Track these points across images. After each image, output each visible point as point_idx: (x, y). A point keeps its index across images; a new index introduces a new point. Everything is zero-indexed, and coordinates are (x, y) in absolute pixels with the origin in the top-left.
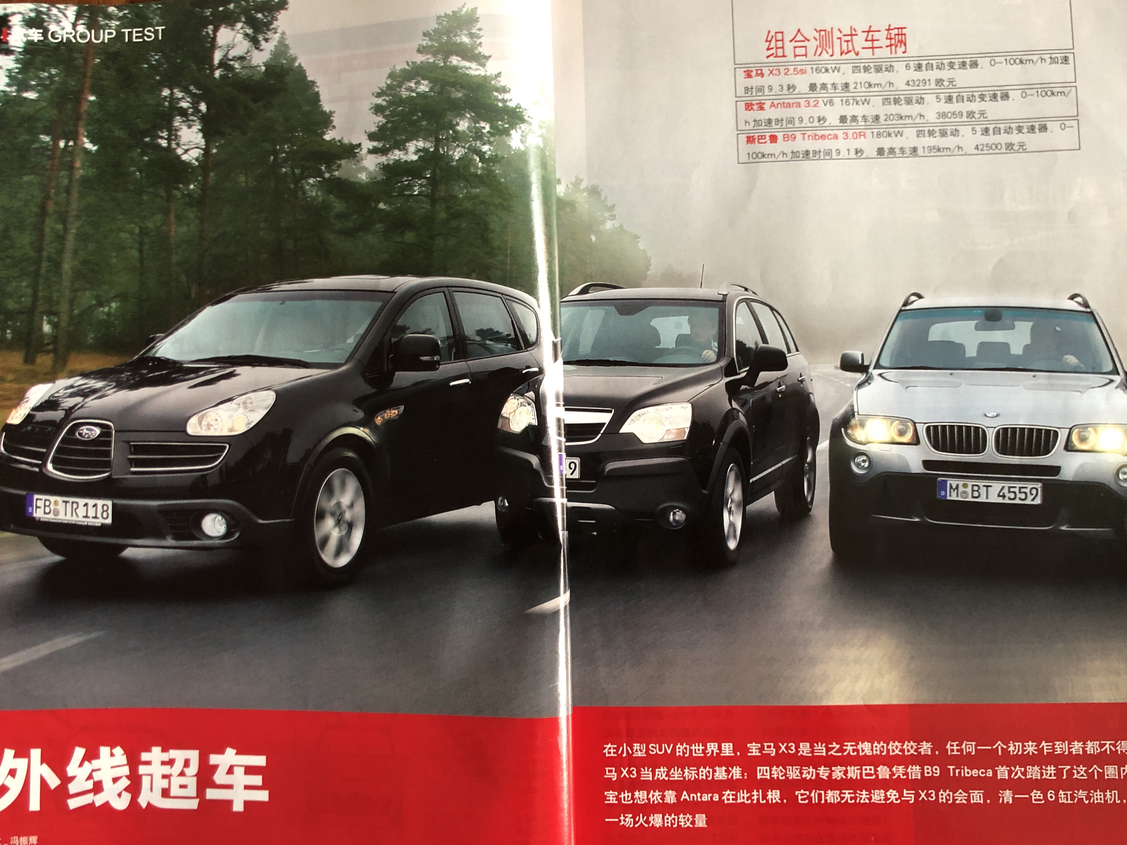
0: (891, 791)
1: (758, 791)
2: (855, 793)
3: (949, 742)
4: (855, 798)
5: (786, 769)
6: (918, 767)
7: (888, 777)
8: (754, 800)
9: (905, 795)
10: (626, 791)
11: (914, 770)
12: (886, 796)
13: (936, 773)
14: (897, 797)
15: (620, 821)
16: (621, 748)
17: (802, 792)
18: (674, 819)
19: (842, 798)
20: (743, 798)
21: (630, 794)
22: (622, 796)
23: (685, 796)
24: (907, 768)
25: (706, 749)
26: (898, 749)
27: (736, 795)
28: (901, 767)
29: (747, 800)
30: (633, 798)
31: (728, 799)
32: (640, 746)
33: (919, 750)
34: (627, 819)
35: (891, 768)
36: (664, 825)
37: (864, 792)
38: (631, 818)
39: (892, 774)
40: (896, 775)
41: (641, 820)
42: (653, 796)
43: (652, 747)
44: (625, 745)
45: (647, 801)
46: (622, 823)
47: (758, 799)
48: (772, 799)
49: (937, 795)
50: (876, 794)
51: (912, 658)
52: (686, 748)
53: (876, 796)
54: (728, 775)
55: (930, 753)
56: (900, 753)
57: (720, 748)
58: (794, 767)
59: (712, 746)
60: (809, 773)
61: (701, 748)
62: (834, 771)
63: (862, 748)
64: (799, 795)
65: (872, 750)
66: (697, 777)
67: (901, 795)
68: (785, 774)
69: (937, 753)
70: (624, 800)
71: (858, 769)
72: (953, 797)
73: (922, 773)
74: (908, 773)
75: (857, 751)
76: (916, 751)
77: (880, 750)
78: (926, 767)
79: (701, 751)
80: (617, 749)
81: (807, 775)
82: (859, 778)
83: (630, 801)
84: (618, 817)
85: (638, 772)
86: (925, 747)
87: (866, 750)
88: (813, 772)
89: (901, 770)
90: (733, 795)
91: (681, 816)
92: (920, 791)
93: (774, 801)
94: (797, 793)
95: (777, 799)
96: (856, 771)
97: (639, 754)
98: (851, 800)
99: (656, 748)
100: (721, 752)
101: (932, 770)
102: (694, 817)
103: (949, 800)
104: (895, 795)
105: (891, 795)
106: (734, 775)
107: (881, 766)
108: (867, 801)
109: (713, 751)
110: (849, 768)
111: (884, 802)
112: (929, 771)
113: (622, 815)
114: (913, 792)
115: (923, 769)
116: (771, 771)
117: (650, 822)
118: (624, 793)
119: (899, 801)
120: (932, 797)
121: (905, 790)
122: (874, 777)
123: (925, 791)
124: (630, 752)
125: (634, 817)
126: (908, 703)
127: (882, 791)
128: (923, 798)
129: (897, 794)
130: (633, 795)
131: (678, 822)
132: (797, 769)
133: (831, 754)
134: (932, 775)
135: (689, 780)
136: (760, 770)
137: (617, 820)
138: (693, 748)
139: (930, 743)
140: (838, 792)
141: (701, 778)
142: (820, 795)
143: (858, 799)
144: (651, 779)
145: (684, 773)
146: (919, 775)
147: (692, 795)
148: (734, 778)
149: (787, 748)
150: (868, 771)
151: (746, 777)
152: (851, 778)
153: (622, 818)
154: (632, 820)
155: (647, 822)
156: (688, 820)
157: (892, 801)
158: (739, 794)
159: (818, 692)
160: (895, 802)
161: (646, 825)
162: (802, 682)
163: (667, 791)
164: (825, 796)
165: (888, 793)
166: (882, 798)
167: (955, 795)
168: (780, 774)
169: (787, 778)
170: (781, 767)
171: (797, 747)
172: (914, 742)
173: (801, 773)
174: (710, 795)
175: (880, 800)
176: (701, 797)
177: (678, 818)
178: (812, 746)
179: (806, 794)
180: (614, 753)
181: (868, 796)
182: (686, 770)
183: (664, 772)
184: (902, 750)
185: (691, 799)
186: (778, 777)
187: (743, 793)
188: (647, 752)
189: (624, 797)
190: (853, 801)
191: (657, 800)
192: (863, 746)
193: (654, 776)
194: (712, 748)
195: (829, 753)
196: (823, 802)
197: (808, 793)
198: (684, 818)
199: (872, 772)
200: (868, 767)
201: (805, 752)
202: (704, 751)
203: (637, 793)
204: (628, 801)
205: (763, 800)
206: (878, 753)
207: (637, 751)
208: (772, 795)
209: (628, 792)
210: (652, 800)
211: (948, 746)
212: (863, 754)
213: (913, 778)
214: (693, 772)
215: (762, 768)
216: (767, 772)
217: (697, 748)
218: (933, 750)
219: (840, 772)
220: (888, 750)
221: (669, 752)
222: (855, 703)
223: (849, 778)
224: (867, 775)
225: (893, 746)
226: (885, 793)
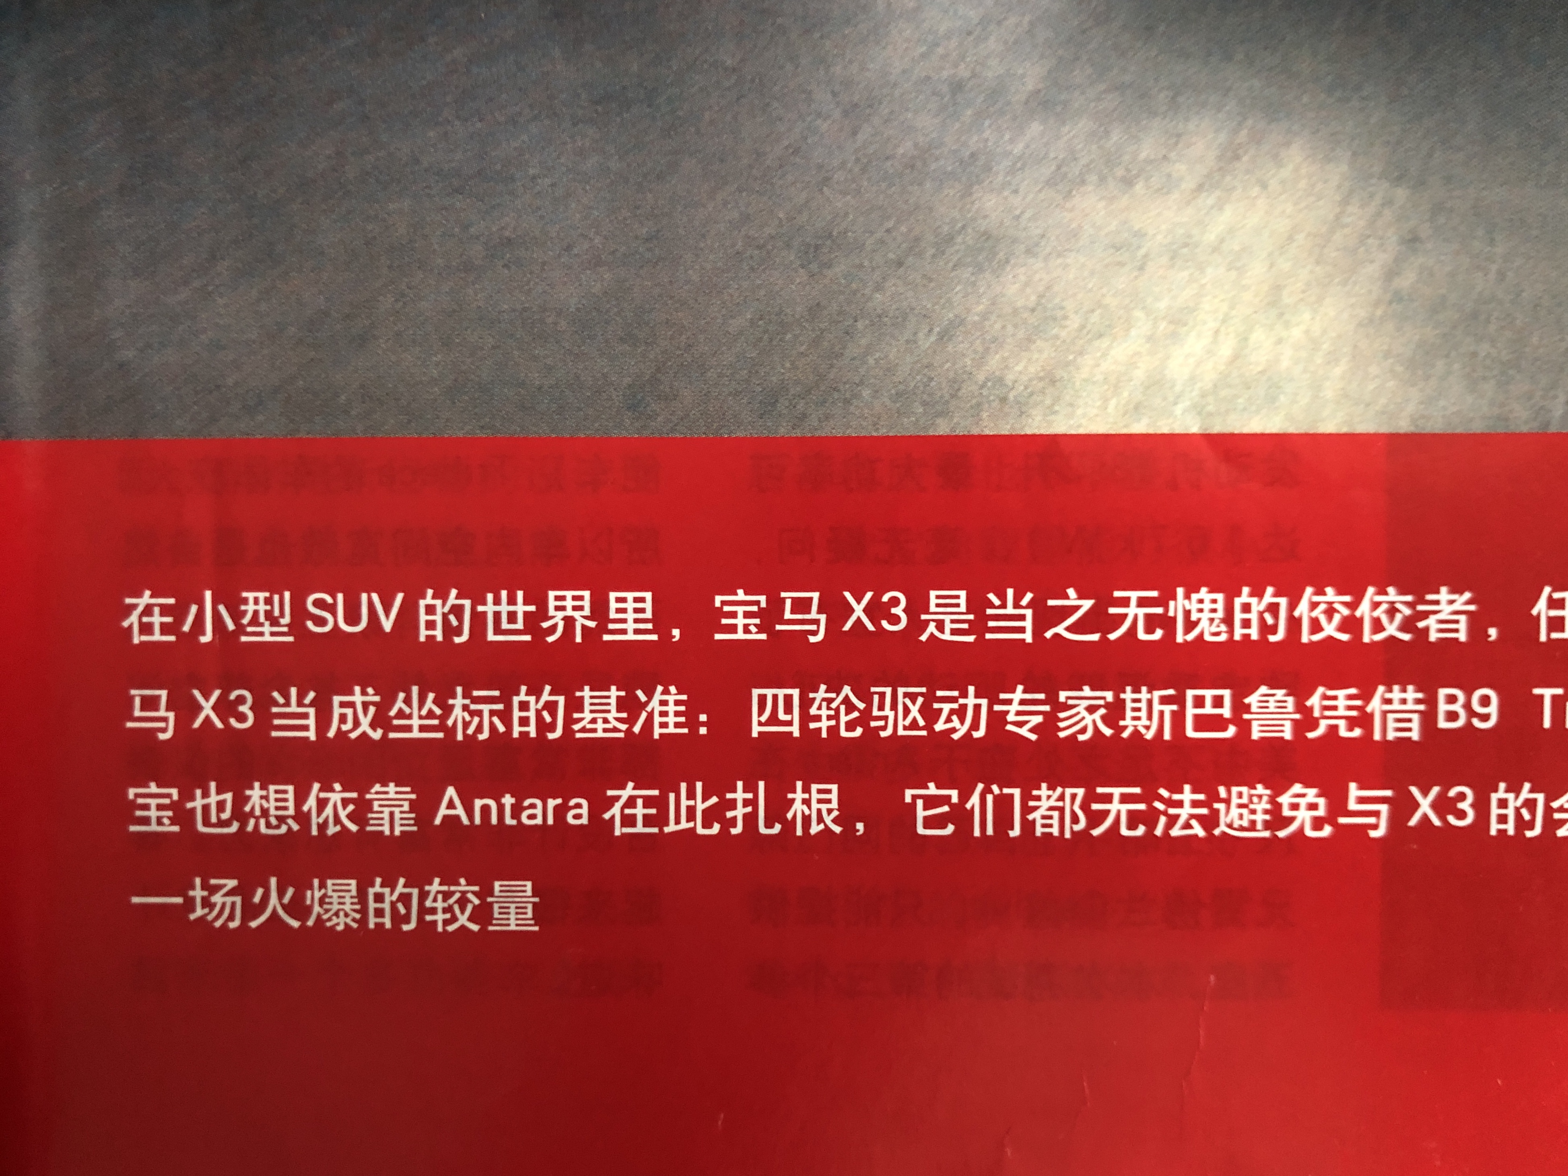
0: (1297, 788)
1: (750, 787)
2: (1149, 796)
3: (1547, 590)
4: (1149, 818)
5: (866, 698)
6: (1411, 694)
7: (1288, 735)
8: (733, 822)
9: (1353, 806)
10: (213, 785)
11: (1396, 706)
12: (1276, 809)
13: (1485, 718)
14: (1321, 812)
15: (190, 904)
16: (194, 609)
17: (932, 790)
18: (405, 899)
19: (1096, 819)
20: (691, 813)
21: (228, 797)
22: (198, 803)
23: (451, 805)
24: (1367, 696)
25: (542, 613)
26: (1337, 618)
27: (660, 803)
28: (1341, 693)
29: (707, 825)
30: (239, 815)
31: (627, 821)
32: (269, 601)
33: (1421, 625)
34: (217, 899)
35: (1301, 694)
36: (363, 921)
37: (1187, 795)
38: (231, 893)
39: (1307, 721)
40: (1323, 725)
41: (274, 900)
42: (322, 804)
43: (318, 603)
44: (208, 595)
45: (295, 827)
46: (199, 912)
47: (750, 820)
48: (807, 820)
49: (1482, 807)
50: (1235, 801)
51: (1412, 241)
52: (457, 610)
53: (1235, 812)
54: (631, 721)
55: (1462, 636)
56: (1344, 637)
57: (599, 610)
58: (901, 691)
59: (569, 603)
60: (961, 713)
61: (521, 608)
62: (1066, 707)
63: (1187, 613)
64: (920, 803)
65: (1228, 620)
66: (501, 728)
67: (1338, 806)
68: (866, 717)
69: (1493, 632)
70: (206, 822)
71: (1164, 700)
72: (1549, 811)
73: (1429, 718)
74: (1371, 716)
75: (1168, 623)
76: (1407, 625)
77: (1262, 620)
78: (1443, 692)
79: (520, 625)
80: (178, 612)
81: (956, 722)
82: (1167, 736)
83: (227, 823)
84: (183, 889)
85: (262, 707)
86: (1446, 611)
87: (1204, 624)
88: (977, 707)
89: (1341, 703)
90: (648, 802)
91: (435, 886)
92: (1414, 790)
93: (815, 829)
94: (909, 794)
95: (828, 820)
96: (1157, 707)
97: (267, 634)
98: (1132, 826)
99: (332, 609)
100: (603, 628)
101: (1467, 706)
102: (486, 891)
103: (1531, 825)
104: (1313, 807)
105: (1295, 807)
106: (657, 719)
107: (1263, 689)
108: (1198, 830)
109: (569, 622)
110: (1128, 695)
111: (1267, 834)
112: (1457, 707)
113: (198, 881)
114: (1388, 793)
115: (1431, 702)
116: (806, 703)
117: (309, 909)
118: (206, 795)
119: (1327, 831)
120: (1462, 815)
121: (1353, 786)
122: (1231, 731)
123: (1435, 790)
124: (231, 626)
125: (243, 891)
126: (1384, 429)
127: (1260, 789)
128: (1425, 817)
129: (1321, 801)
130: (240, 800)
131: (423, 910)
132: (913, 697)
133: (1057, 635)
134: (1469, 724)
135: (470, 740)
136: (762, 699)
137: (179, 900)
138: (489, 608)
139: (1467, 595)
140: (1080, 792)
141: (517, 730)
142: (1004, 804)
143: (1163, 820)
144: (312, 735)
145: (448, 710)
146: (1415, 725)
147: (478, 803)
148: (657, 732)
149: (876, 611)
150: (1208, 710)
151: (703, 731)
152: (1136, 733)
153: (198, 893)
154: (238, 900)
155: (298, 908)
156: (463, 902)
157: (1301, 829)
158: (672, 796)
159: (1009, 378)
160: (1310, 833)
161: (295, 924)
162: (945, 336)
163: (377, 787)
164: (1026, 810)
165: (1285, 800)
166: (1260, 818)
167: (1555, 805)
168: (844, 719)
169: (871, 734)
170: (847, 690)
171: (916, 607)
172: (1402, 592)
173: (930, 715)
174: (552, 803)
175: (1252, 826)
176: (517, 811)
177: (423, 896)
178: (977, 605)
179: (947, 799)
180: (165, 629)
181: (1204, 811)
182: (458, 702)
183: (365, 705)
184: (1351, 624)
185: (478, 821)
186: (833, 731)
187: (691, 795)
188: (296, 626)
189: (206, 808)
190: (1141, 830)
191: (337, 820)
192: (1193, 606)
193: (323, 722)
194: (569, 612)
195: (1048, 634)
196: (1016, 832)
197: (954, 795)
198: (447, 895)
199: (1226, 712)
200: (1209, 694)
201: (948, 626)
202: (533, 622)
203: (255, 793)
204: (222, 823)
205: (769, 825)
206: (1254, 633)
207: (254, 621)
208: (807, 802)
209: (219, 792)
210: (315, 821)
211: (1541, 607)
212: (1190, 637)
213: (1391, 735)
214: (486, 708)
215: (769, 692)
216: (788, 710)
217: (504, 608)
218: (1477, 624)
219: (1091, 709)
220: (1294, 624)
221: (387, 625)
222: (1164, 427)
223: (1125, 735)
224: (1202, 723)
225: (1314, 605)
226: (1272, 800)
